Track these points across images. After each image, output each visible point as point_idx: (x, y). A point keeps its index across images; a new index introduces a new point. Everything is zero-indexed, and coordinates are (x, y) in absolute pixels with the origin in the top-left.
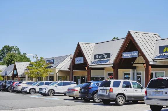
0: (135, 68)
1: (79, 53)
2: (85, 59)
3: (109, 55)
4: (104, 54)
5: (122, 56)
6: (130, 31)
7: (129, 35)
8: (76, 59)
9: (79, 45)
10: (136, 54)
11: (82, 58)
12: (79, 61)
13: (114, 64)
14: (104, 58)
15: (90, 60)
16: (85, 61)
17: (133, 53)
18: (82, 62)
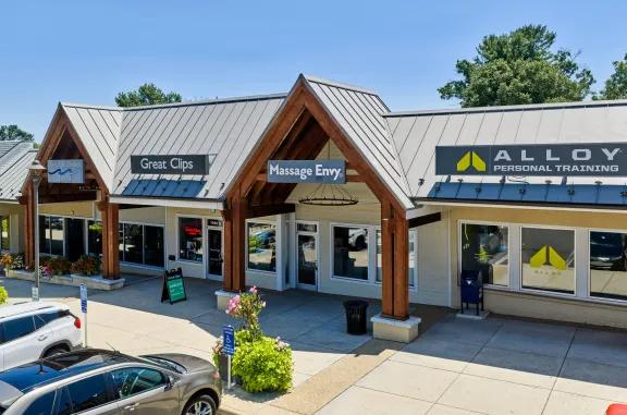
0: (291, 208)
1: (64, 143)
2: (89, 168)
4: (177, 156)
5: (264, 171)
6: (306, 77)
7: (302, 91)
8: (53, 165)
9: (61, 114)
10: (337, 173)
11: (76, 164)
13: (226, 201)
14: (179, 172)
15: (113, 174)
16: (91, 176)
17: (317, 166)
18: (78, 178)
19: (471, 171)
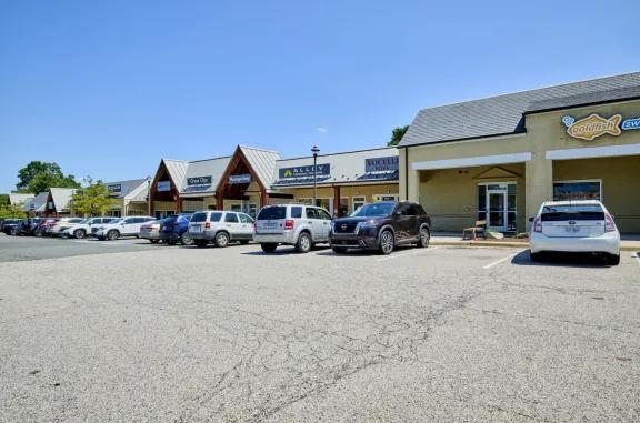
0: (247, 198)
1: (163, 174)
2: (172, 185)
3: (209, 179)
5: (228, 180)
6: (240, 146)
7: (239, 152)
8: (159, 184)
9: (163, 163)
11: (168, 183)
12: (164, 187)
13: (217, 192)
15: (181, 186)
16: (173, 187)
18: (168, 189)
19: (288, 176)
